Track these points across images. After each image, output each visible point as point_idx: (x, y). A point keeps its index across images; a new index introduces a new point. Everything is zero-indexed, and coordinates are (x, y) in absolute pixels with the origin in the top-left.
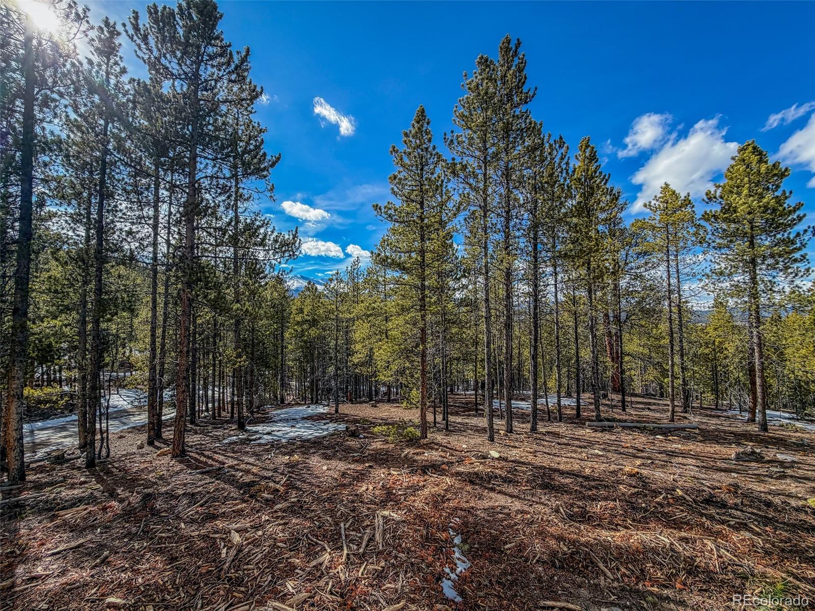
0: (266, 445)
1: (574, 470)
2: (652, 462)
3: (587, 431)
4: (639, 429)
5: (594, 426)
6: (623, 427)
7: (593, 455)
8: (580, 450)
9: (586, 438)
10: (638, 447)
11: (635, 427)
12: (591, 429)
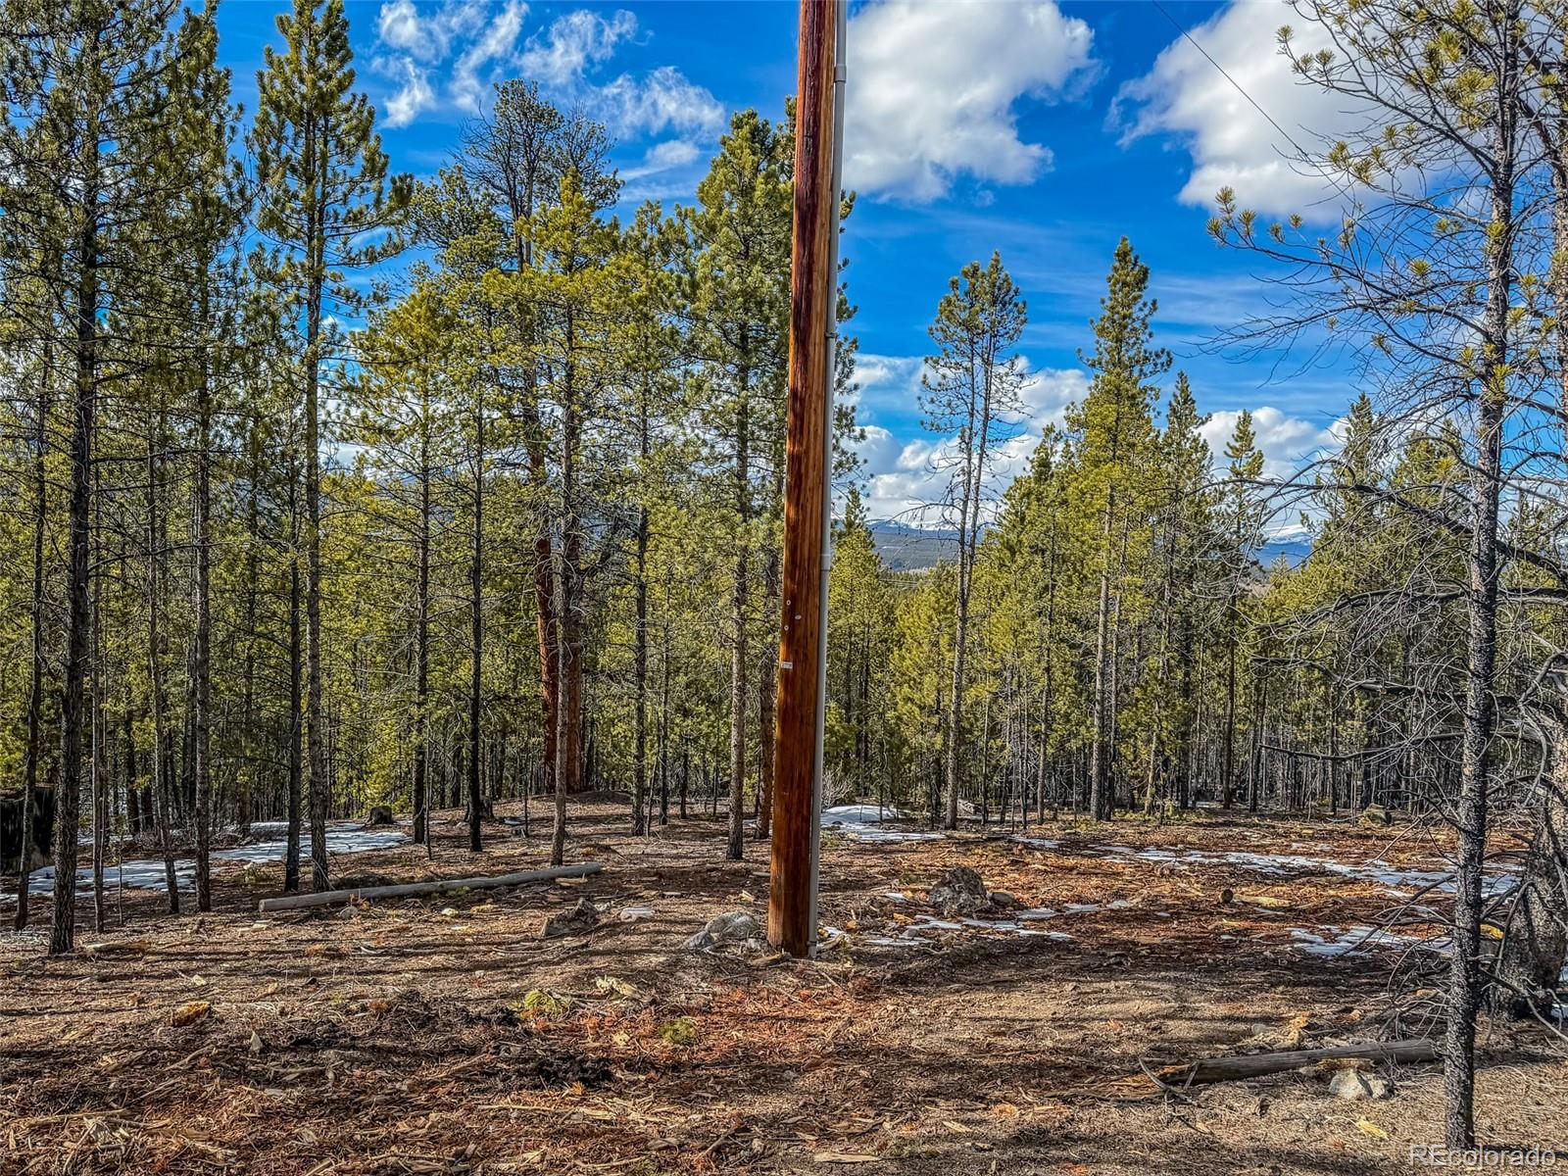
1: (30, 1042)
2: (313, 982)
3: (256, 926)
4: (426, 896)
5: (286, 909)
6: (381, 900)
7: (169, 992)
8: (152, 984)
9: (223, 948)
10: (345, 947)
11: (416, 895)
12: (275, 919)
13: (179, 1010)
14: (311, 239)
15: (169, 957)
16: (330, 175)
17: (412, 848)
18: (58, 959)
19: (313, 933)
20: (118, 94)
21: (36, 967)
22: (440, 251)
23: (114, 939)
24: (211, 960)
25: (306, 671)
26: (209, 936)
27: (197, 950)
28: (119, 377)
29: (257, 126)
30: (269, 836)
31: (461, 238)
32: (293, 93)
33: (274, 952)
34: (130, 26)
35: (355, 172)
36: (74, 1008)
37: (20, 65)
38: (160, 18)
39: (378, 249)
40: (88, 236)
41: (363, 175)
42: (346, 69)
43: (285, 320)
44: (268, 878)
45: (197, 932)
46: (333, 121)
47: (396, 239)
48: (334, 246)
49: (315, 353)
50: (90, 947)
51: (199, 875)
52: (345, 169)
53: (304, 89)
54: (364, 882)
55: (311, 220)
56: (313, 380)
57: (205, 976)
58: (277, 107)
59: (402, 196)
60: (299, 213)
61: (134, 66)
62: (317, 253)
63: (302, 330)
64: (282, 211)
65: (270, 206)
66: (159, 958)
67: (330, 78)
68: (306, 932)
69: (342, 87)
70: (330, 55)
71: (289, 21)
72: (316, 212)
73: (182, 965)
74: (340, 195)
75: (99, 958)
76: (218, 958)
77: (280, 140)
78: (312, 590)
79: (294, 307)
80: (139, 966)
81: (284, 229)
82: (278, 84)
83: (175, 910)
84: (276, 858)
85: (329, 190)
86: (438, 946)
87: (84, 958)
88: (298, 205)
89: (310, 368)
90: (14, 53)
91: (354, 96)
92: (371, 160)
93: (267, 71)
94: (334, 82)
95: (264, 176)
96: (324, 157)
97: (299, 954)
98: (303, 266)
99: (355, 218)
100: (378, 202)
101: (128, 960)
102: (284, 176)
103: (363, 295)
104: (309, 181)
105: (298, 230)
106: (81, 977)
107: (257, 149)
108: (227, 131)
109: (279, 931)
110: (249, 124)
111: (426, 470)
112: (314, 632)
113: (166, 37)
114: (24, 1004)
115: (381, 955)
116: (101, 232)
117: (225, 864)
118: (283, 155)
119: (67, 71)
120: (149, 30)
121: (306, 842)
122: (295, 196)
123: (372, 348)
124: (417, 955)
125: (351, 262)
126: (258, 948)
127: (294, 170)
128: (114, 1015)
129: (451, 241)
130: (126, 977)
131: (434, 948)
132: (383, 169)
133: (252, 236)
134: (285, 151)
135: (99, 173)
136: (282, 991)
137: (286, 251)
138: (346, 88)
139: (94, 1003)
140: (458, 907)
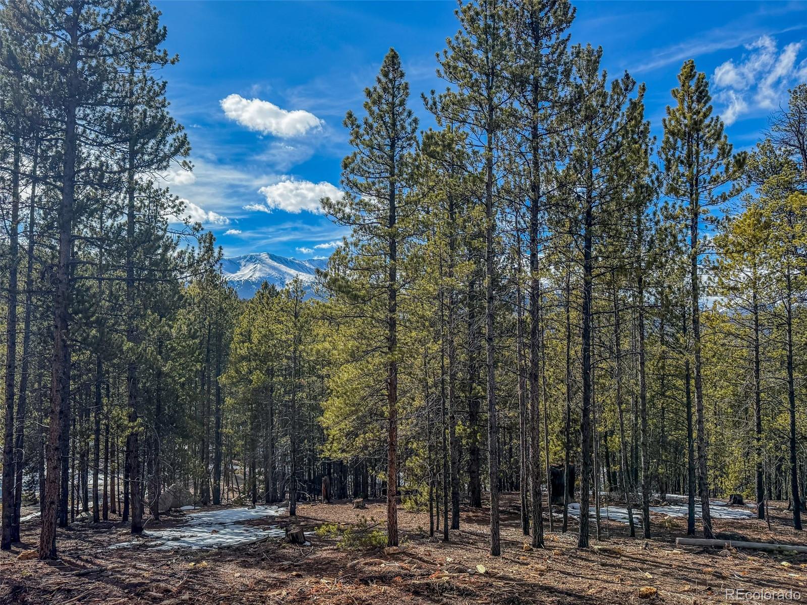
0: (168, 551)
1: (575, 589)
2: (709, 589)
3: (674, 551)
4: (770, 552)
5: (689, 545)
6: (743, 549)
7: (635, 578)
8: (626, 572)
9: (659, 560)
10: (725, 573)
11: (764, 550)
12: (684, 549)
13: (642, 589)
14: (691, 195)
15: (633, 560)
16: (700, 160)
17: (757, 521)
18: (582, 551)
19: (706, 561)
20: (601, 146)
21: (573, 553)
22: (759, 187)
23: (605, 545)
24: (654, 566)
25: (695, 418)
26: (651, 552)
27: (646, 558)
28: (602, 274)
29: (663, 145)
30: (676, 502)
31: (771, 178)
32: (681, 124)
33: (686, 567)
34: (606, 114)
35: (713, 157)
36: (593, 577)
37: (561, 144)
38: (618, 107)
39: (727, 193)
40: (589, 213)
41: (718, 157)
42: (707, 106)
43: (680, 237)
44: (677, 526)
45: (645, 549)
46: (701, 133)
47: (737, 187)
48: (704, 196)
49: (696, 252)
50: (596, 547)
51: (645, 519)
52: (708, 156)
53: (686, 122)
54: (732, 537)
55: (692, 185)
56: (695, 266)
57: (651, 573)
58: (673, 133)
59: (740, 163)
60: (685, 183)
61: (607, 131)
62: (695, 202)
63: (689, 242)
64: (677, 184)
65: (671, 182)
66: (628, 559)
67: (699, 113)
68: (702, 560)
69: (705, 116)
70: (699, 101)
71: (677, 90)
72: (694, 182)
73: (639, 565)
74: (706, 170)
75: (600, 554)
76: (657, 565)
77: (675, 149)
78: (698, 375)
79: (684, 230)
80: (619, 562)
81: (678, 192)
82: (673, 123)
83: (633, 535)
84: (681, 515)
85: (700, 168)
86: (782, 583)
87: (593, 552)
88: (684, 179)
89: (693, 260)
90: (558, 139)
91: (712, 118)
92: (722, 149)
93: (667, 118)
94: (702, 114)
95: (668, 169)
96: (697, 153)
97: (700, 572)
98: (688, 209)
99: (715, 180)
100: (727, 169)
101: (614, 557)
102: (677, 166)
103: (720, 218)
104: (690, 166)
105: (685, 192)
106: (593, 561)
107: (664, 156)
108: (649, 151)
109: (687, 556)
110: (660, 144)
111: (756, 307)
112: (700, 397)
113: (621, 114)
114: (570, 570)
115: (747, 581)
116: (594, 209)
117: (655, 515)
118: (676, 156)
119: (579, 141)
120: (614, 113)
121: (698, 509)
122: (683, 175)
123: (726, 246)
124: (769, 586)
125: (713, 202)
126: (677, 564)
127: (682, 162)
128: (610, 585)
129: (765, 180)
130: (612, 566)
131: (780, 584)
132: (729, 152)
133: (663, 198)
134: (677, 154)
135: (592, 184)
136: (694, 591)
137: (679, 203)
138: (708, 115)
139: (600, 576)
140: (791, 562)
